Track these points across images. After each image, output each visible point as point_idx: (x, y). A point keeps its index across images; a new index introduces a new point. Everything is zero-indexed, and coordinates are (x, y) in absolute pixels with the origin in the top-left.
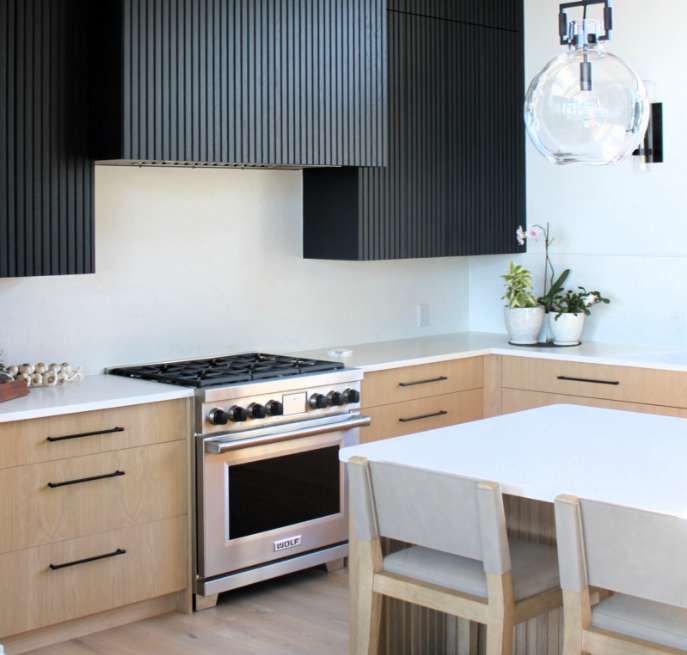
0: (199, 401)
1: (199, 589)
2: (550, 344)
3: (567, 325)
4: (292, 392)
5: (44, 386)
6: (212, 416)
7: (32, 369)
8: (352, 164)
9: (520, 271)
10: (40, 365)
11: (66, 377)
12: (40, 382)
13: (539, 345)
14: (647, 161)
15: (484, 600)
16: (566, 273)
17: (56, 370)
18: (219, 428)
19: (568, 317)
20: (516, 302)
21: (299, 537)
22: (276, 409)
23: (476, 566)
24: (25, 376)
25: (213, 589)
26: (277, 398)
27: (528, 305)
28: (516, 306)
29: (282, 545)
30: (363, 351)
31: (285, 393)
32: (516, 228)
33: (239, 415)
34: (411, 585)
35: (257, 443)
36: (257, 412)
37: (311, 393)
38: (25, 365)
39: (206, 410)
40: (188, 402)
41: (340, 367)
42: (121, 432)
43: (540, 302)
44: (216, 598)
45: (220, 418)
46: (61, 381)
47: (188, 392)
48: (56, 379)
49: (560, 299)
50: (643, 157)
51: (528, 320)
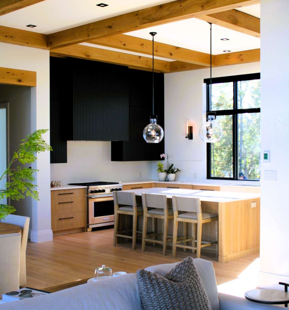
0: (88, 188)
1: (88, 227)
2: (168, 181)
3: (172, 176)
4: (107, 188)
5: (56, 186)
6: (90, 192)
7: (54, 182)
8: (122, 140)
9: (161, 164)
10: (56, 182)
11: (61, 184)
12: (56, 185)
13: (165, 181)
14: (189, 139)
15: (133, 211)
16: (172, 165)
17: (59, 183)
18: (92, 194)
19: (172, 174)
20: (160, 171)
21: (109, 218)
22: (104, 191)
23: (131, 206)
24: (53, 184)
25: (91, 227)
26: (104, 189)
27: (162, 172)
28: (160, 172)
29: (105, 219)
30: (123, 182)
31: (106, 188)
32: (161, 154)
33: (96, 192)
34: (122, 211)
35: (100, 198)
36: (100, 191)
37: (111, 188)
38: (53, 182)
39: (89, 190)
40: (86, 189)
41: (118, 183)
42: (72, 194)
43: (165, 171)
44: (91, 229)
45: (92, 192)
46: (60, 185)
47: (86, 187)
48: (59, 185)
49: (170, 170)
50: (188, 138)
51: (163, 175)
